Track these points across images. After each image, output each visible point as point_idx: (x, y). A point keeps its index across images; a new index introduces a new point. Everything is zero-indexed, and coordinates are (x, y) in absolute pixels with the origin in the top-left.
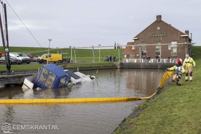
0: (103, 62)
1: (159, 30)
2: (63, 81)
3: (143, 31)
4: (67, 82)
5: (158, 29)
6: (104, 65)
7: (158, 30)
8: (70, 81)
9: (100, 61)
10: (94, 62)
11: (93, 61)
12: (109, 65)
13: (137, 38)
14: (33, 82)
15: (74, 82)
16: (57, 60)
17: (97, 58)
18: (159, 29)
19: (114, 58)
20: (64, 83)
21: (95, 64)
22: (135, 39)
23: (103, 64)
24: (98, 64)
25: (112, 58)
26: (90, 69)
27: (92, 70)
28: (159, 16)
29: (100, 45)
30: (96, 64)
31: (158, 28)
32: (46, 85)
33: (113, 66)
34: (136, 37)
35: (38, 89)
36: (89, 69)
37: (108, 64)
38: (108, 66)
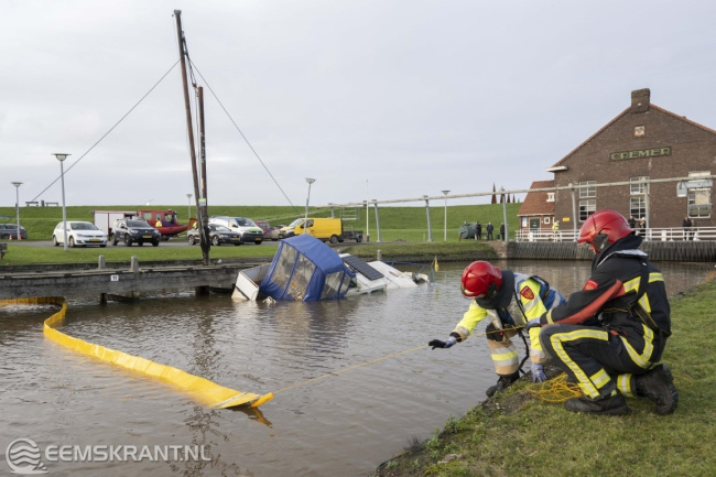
0: (456, 241)
1: (642, 137)
2: (333, 283)
3: (585, 144)
4: (344, 287)
5: (637, 133)
6: (458, 250)
7: (637, 138)
8: (353, 285)
10: (429, 240)
11: (427, 239)
12: (474, 249)
13: (563, 168)
14: (258, 283)
15: (364, 289)
17: (438, 230)
18: (642, 133)
19: (490, 229)
20: (337, 289)
22: (556, 172)
25: (484, 230)
26: (418, 259)
28: (642, 91)
29: (446, 192)
30: (434, 247)
31: (639, 132)
32: (290, 291)
34: (560, 164)
35: (269, 300)
36: (413, 259)
37: (470, 245)
38: (471, 252)
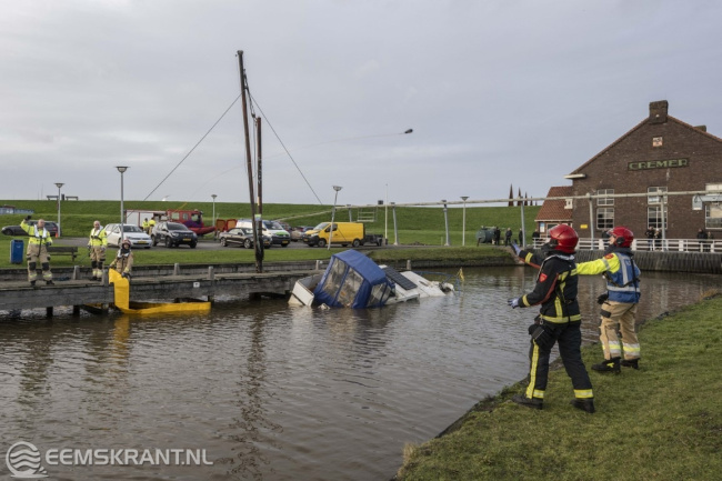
0: (473, 246)
1: (660, 147)
2: (377, 293)
3: (603, 153)
4: (385, 296)
6: (476, 255)
7: (655, 148)
8: (393, 294)
9: (465, 241)
10: (447, 244)
11: (444, 242)
12: (492, 254)
13: (581, 175)
15: (401, 298)
16: (351, 239)
17: (454, 233)
18: (660, 144)
20: (379, 298)
21: (449, 251)
22: (574, 179)
23: (473, 251)
24: (458, 251)
26: (437, 264)
27: (442, 267)
28: (660, 103)
29: (465, 198)
30: (452, 252)
32: (339, 299)
33: (503, 258)
34: (579, 171)
35: (323, 307)
37: (488, 251)
38: (489, 258)
